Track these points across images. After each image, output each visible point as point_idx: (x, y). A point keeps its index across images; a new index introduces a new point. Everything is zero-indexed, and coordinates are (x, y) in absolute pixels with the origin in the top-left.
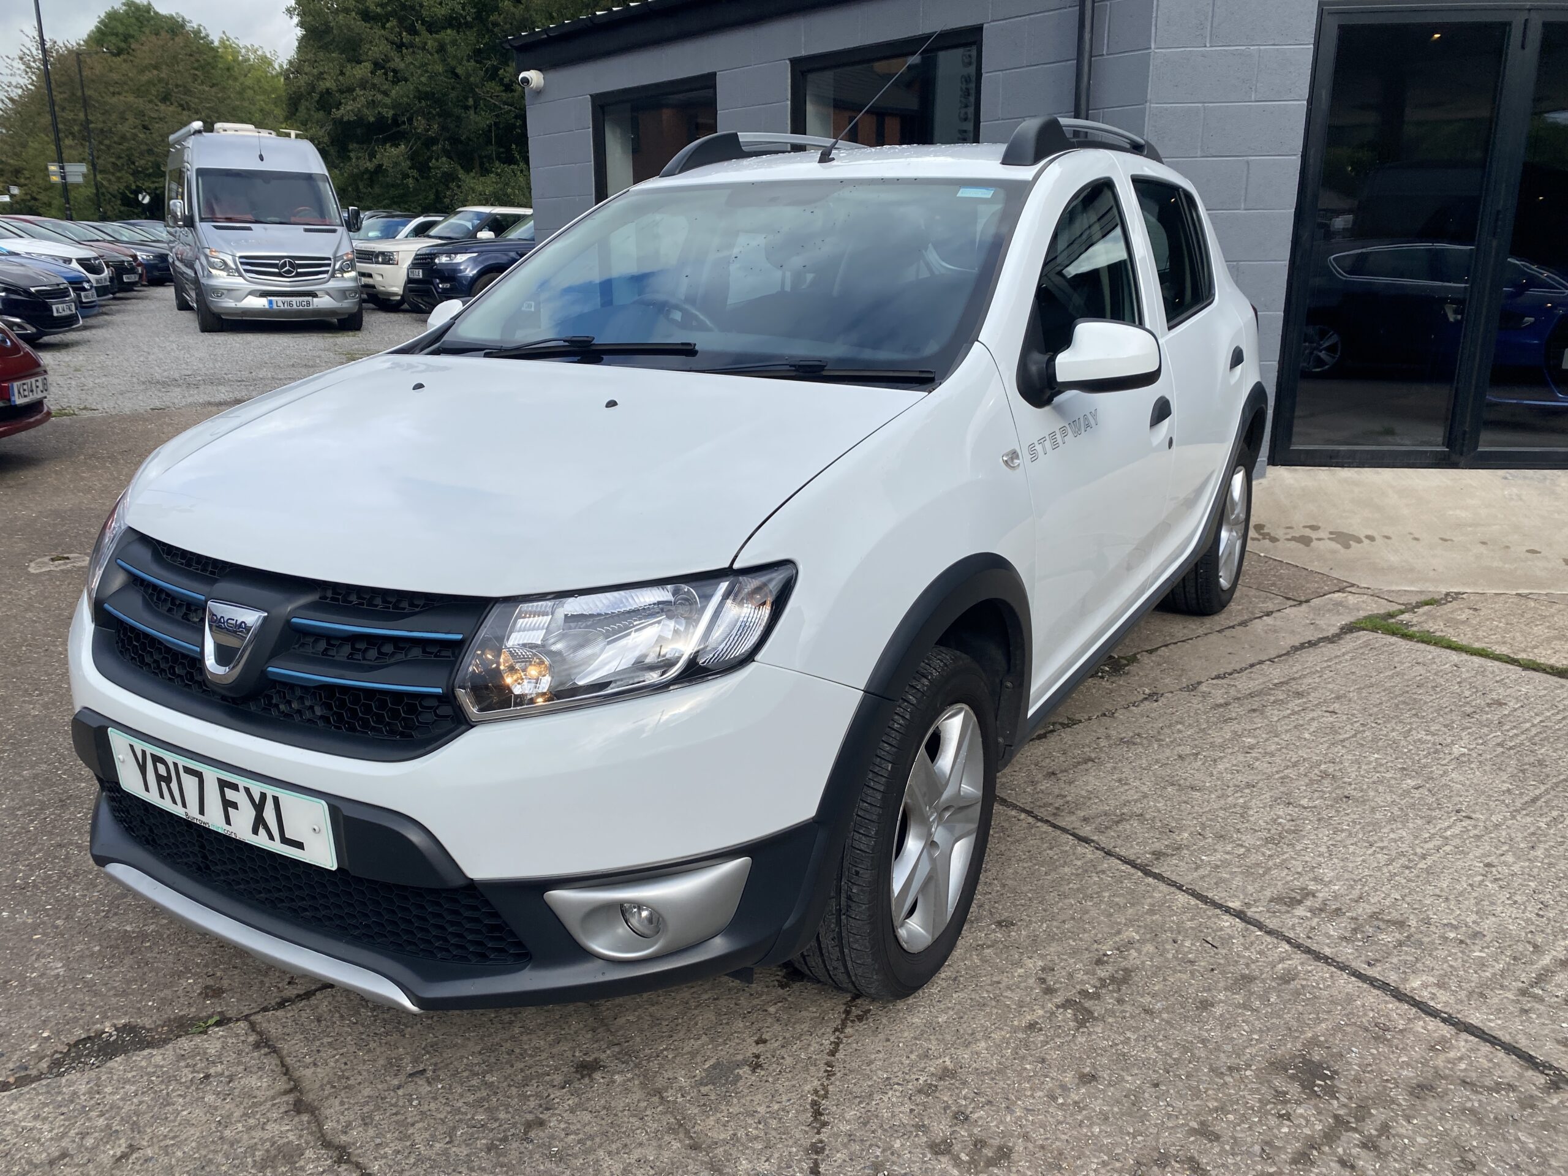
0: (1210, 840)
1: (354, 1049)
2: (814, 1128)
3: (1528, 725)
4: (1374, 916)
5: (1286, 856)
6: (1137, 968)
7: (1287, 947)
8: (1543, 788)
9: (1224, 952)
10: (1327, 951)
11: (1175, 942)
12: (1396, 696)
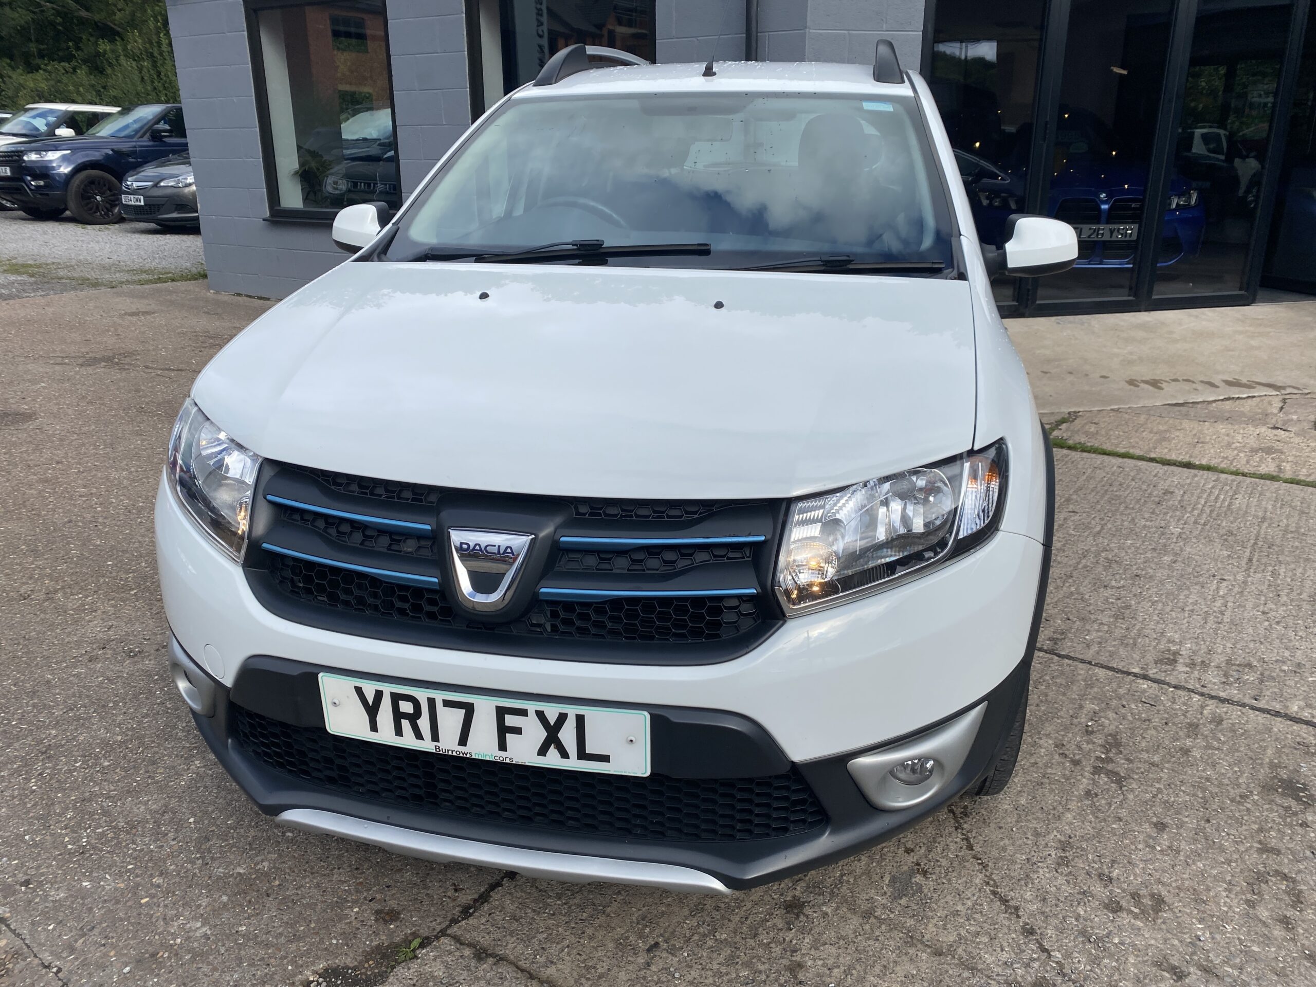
0: (1078, 623)
1: (573, 939)
2: (1011, 913)
3: (1200, 506)
4: (1229, 662)
5: (1137, 627)
6: (1117, 732)
7: (1197, 696)
8: (1248, 550)
9: (1161, 708)
10: (1222, 695)
11: (1124, 706)
12: (1103, 496)
